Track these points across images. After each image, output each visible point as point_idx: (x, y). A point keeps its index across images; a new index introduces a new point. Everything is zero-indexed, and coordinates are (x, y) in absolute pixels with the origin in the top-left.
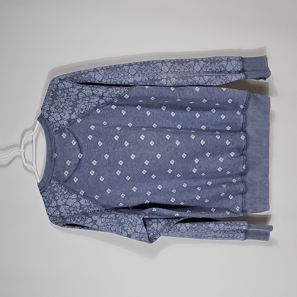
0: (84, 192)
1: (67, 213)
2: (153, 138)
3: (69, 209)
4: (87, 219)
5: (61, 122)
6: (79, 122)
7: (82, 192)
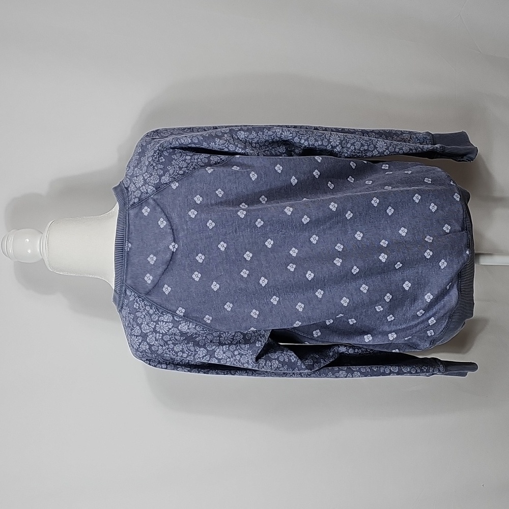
0: (183, 311)
1: (161, 345)
2: (308, 210)
3: (162, 339)
4: (197, 350)
5: (144, 189)
6: (174, 187)
7: (181, 311)
